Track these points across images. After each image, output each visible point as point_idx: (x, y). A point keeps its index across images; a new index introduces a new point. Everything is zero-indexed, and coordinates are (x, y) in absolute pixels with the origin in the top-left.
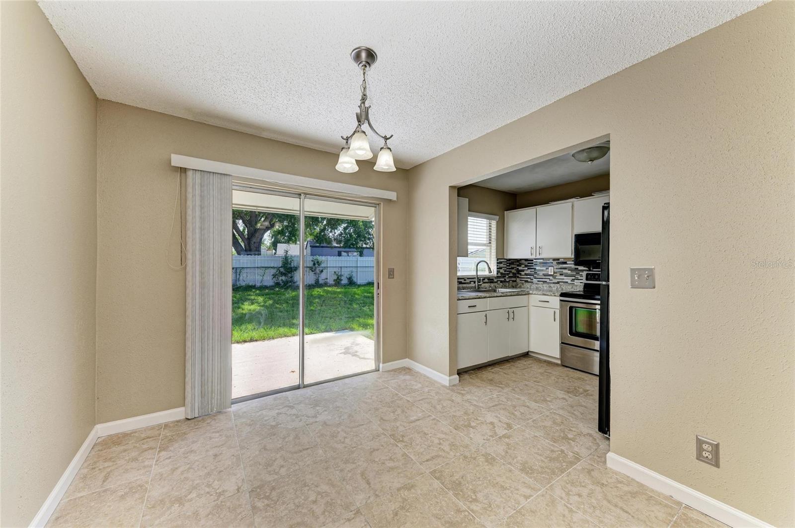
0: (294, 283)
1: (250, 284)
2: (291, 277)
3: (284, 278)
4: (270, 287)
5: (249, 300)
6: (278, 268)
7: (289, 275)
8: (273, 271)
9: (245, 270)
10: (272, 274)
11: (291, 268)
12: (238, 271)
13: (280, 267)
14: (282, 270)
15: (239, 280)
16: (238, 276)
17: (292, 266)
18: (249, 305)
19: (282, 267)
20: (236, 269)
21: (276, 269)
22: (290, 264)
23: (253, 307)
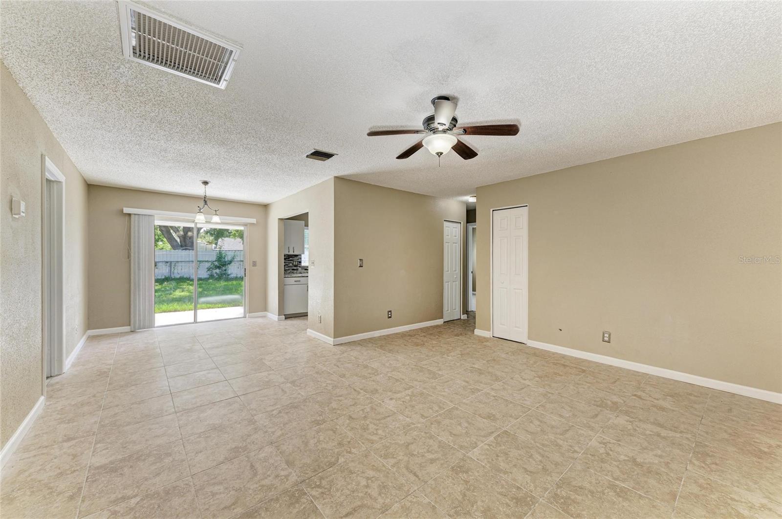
0: (228, 275)
1: (185, 277)
2: (225, 270)
3: (218, 271)
4: (204, 279)
5: (181, 288)
6: (212, 262)
7: (224, 268)
8: (207, 265)
9: (180, 264)
10: (207, 267)
11: (225, 262)
12: (173, 265)
13: (214, 261)
14: (216, 263)
15: (173, 273)
16: (173, 269)
17: (226, 260)
18: (180, 292)
19: (216, 261)
20: (171, 264)
21: (210, 263)
22: (224, 258)
23: (183, 294)
